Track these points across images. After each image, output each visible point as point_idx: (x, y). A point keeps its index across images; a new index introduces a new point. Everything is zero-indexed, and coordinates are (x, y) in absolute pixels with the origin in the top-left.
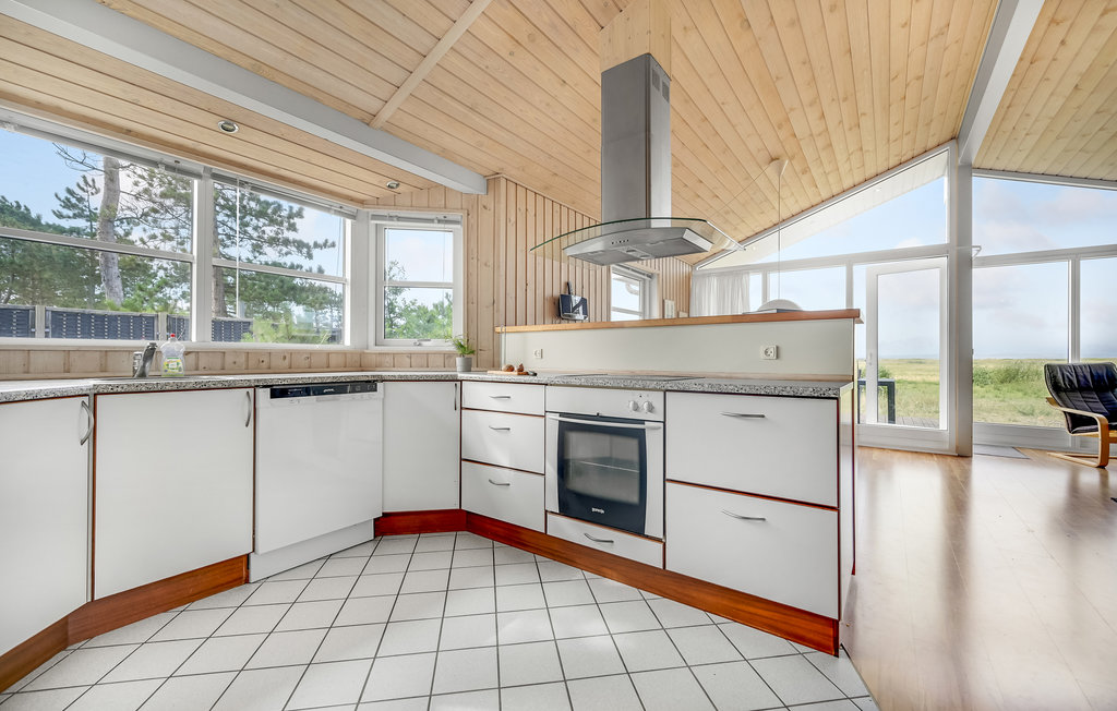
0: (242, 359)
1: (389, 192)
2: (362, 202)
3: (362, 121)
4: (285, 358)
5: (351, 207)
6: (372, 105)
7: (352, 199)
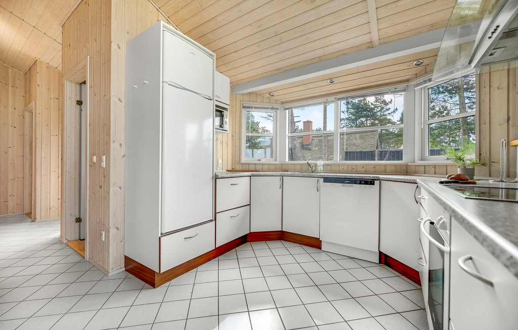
0: (346, 168)
1: (419, 68)
2: (408, 81)
3: (369, 47)
4: (363, 167)
5: (403, 85)
6: (365, 39)
7: (401, 82)
